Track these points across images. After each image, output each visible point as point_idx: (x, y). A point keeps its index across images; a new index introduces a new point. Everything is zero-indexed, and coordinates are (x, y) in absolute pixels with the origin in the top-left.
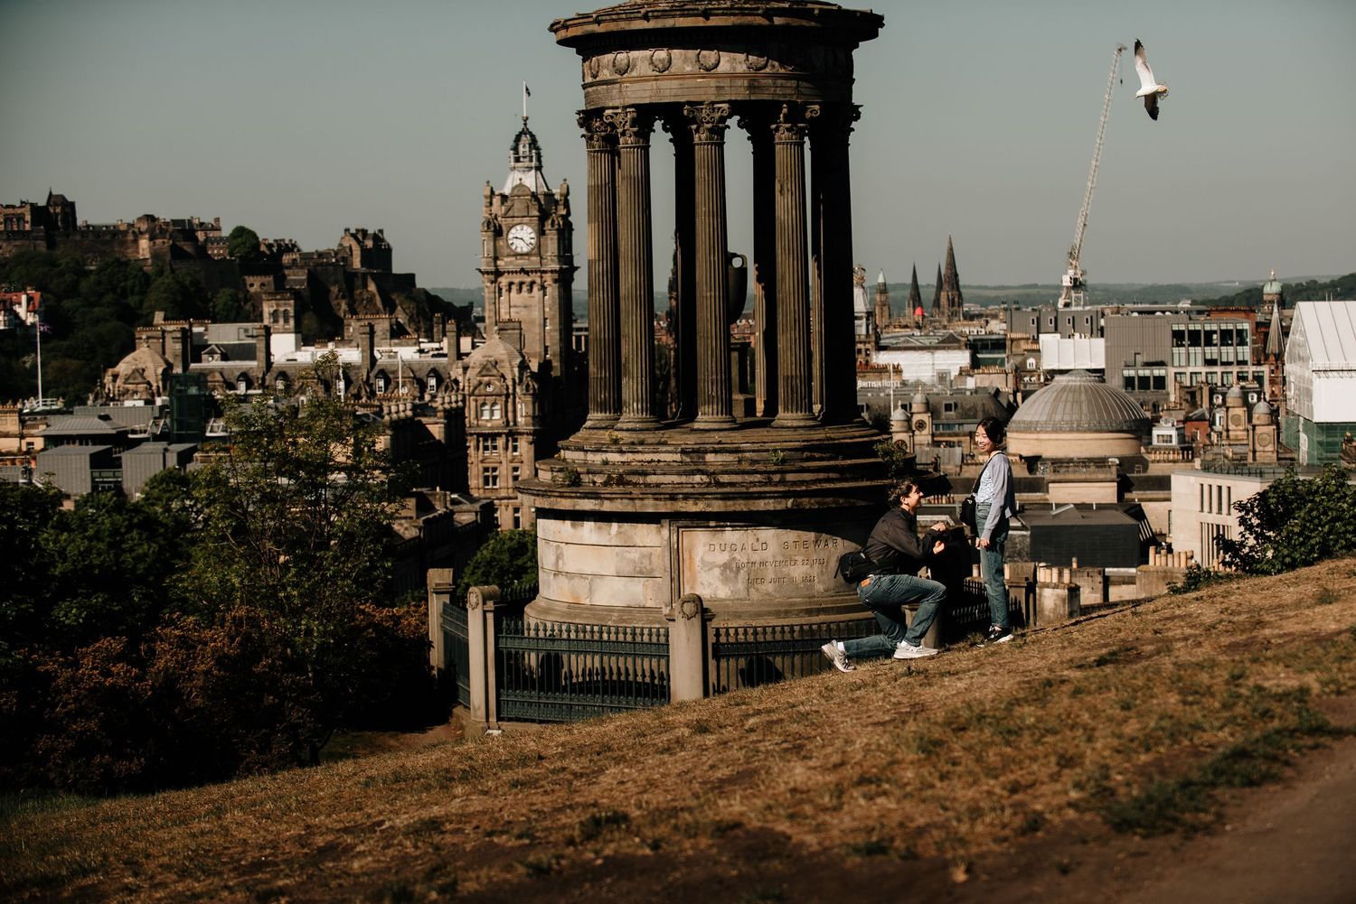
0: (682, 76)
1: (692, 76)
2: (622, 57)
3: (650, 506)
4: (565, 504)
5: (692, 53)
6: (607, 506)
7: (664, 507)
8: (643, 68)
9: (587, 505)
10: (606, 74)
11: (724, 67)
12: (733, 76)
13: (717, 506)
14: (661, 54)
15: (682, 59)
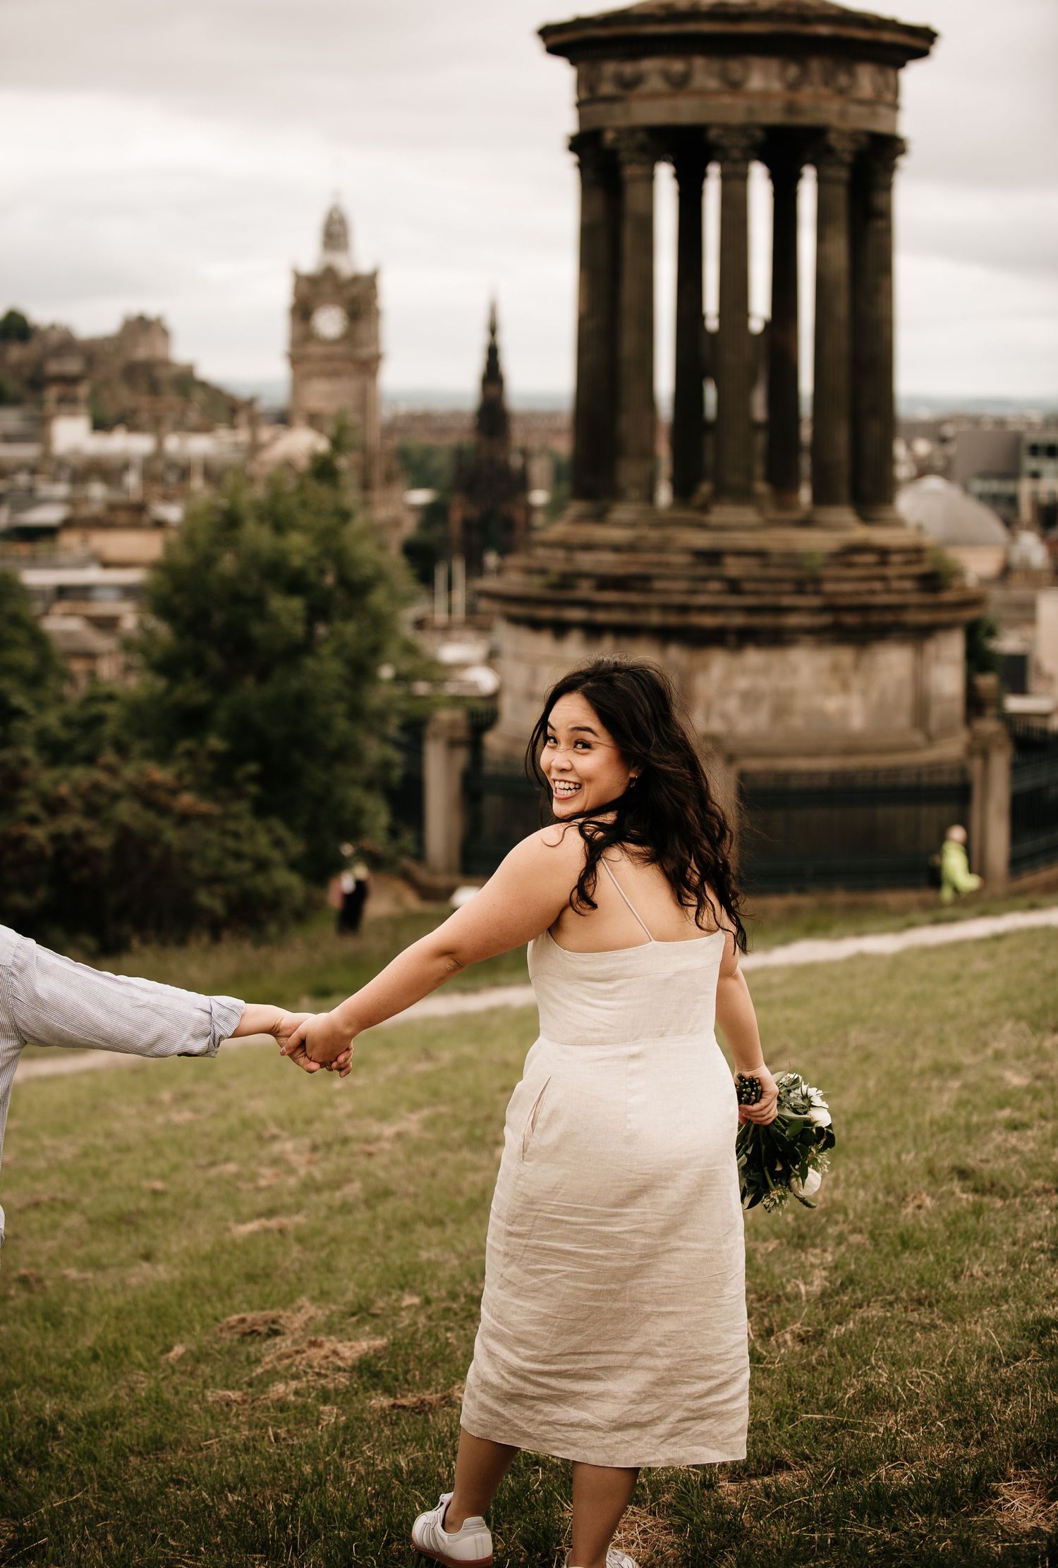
0: (703, 93)
1: (716, 93)
2: (628, 69)
3: (655, 618)
4: (546, 613)
5: (716, 65)
6: (601, 617)
7: (673, 620)
8: (655, 83)
9: (576, 614)
10: (607, 89)
11: (756, 81)
12: (765, 95)
13: (738, 620)
14: (677, 66)
15: (704, 73)
